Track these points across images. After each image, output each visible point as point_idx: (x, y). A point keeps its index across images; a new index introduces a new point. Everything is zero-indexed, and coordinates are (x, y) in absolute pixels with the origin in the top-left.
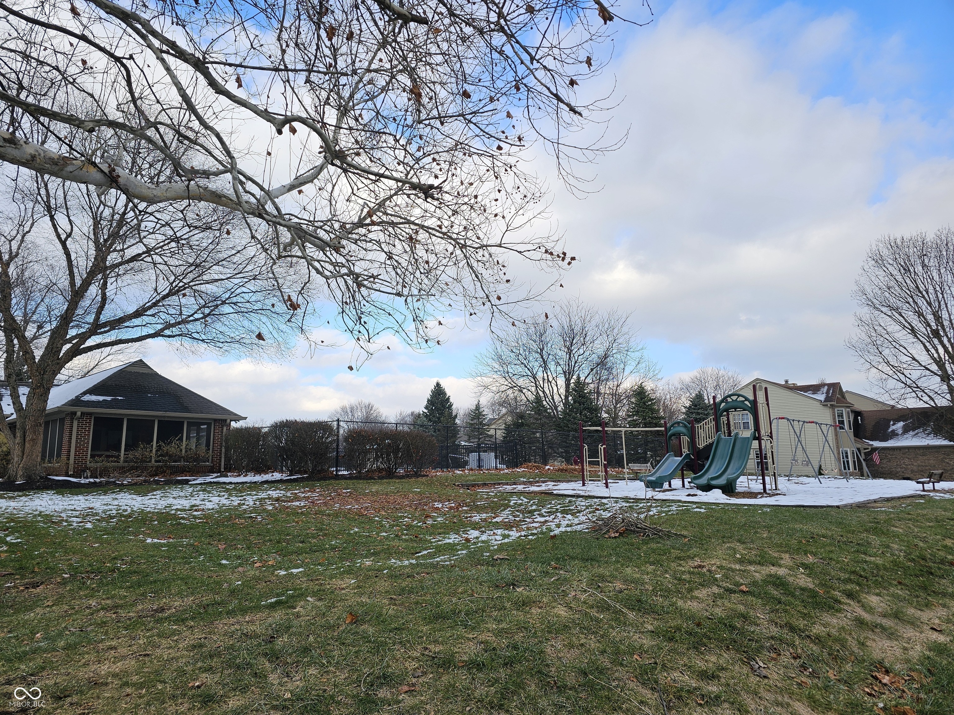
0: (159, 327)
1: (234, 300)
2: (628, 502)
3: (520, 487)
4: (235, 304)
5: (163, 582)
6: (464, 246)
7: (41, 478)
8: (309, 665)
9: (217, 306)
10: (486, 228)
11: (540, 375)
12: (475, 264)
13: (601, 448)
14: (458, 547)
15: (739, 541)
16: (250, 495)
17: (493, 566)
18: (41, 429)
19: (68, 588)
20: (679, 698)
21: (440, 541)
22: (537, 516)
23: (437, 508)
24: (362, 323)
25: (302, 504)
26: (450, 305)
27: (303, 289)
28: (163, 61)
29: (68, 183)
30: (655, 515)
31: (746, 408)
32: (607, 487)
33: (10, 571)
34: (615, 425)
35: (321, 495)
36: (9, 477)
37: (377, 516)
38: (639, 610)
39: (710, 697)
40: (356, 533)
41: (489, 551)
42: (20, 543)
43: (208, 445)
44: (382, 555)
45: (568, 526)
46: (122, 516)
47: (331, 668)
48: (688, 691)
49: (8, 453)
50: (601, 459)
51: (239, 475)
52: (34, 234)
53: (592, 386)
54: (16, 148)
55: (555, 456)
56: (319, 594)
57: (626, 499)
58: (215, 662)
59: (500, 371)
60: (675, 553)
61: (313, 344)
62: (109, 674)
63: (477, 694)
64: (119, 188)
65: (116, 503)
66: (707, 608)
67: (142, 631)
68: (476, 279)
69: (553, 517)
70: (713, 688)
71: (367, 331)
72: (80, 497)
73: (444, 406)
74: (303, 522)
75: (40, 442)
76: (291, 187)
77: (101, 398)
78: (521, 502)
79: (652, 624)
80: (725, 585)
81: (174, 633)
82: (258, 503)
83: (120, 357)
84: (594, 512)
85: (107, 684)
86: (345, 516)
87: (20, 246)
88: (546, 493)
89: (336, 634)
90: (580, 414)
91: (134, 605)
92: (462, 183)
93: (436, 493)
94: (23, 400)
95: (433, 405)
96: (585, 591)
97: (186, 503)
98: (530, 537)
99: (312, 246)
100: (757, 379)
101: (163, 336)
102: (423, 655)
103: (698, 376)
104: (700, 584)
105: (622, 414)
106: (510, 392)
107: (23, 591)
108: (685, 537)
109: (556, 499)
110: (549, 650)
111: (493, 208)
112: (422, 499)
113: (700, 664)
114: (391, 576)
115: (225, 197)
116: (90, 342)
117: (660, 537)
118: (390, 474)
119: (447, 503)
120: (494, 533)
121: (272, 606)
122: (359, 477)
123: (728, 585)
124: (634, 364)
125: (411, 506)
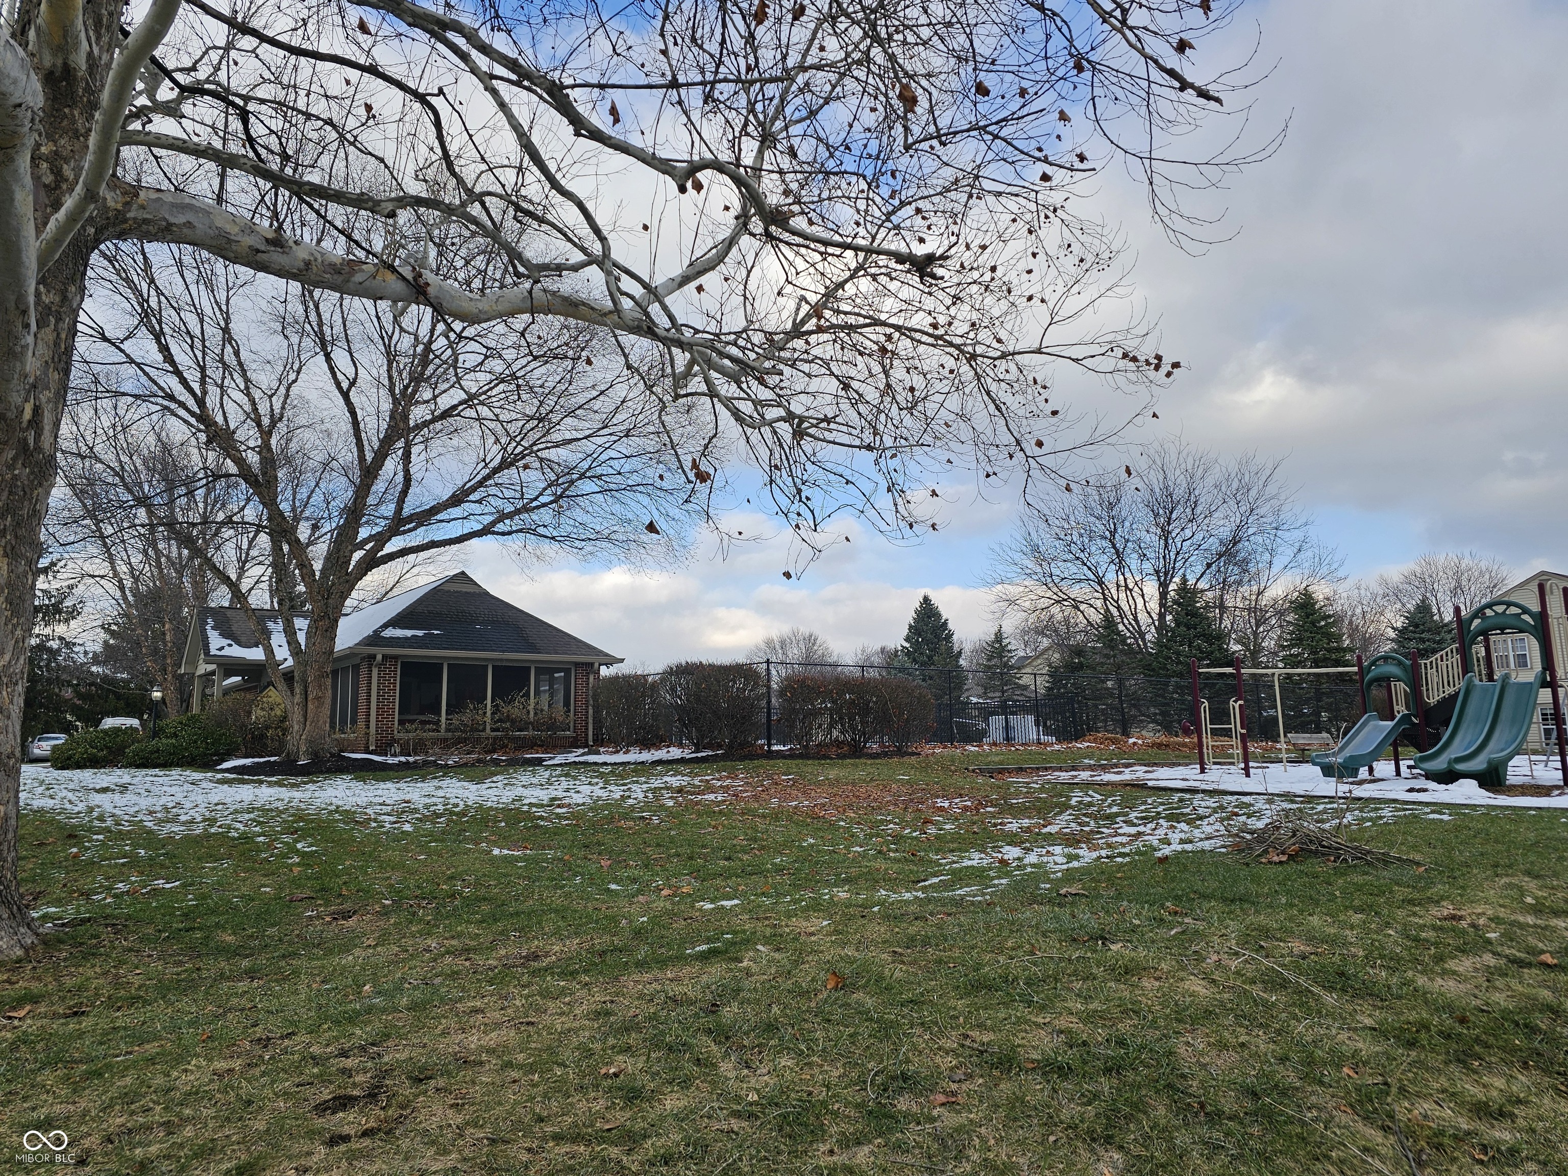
0: (488, 519)
1: (599, 471)
2: (1293, 802)
3: (1085, 775)
4: (599, 477)
5: (529, 914)
6: (973, 357)
7: (332, 755)
8: (779, 1051)
9: (572, 482)
10: (1012, 322)
11: (1111, 577)
12: (993, 387)
13: (1235, 705)
14: (992, 874)
15: (1528, 873)
16: (637, 782)
17: (1060, 905)
18: (329, 682)
19: (392, 921)
20: (1439, 1147)
21: (954, 862)
22: (1122, 824)
23: (942, 809)
24: (804, 499)
25: (719, 799)
26: (949, 461)
27: (706, 446)
28: (494, 92)
29: (347, 299)
30: (1350, 824)
31: (1524, 626)
32: (1248, 775)
33: (309, 893)
34: (1257, 665)
35: (747, 783)
36: (288, 754)
37: (843, 820)
38: (1344, 990)
39: (1498, 1150)
40: (812, 846)
41: (1049, 881)
42: (316, 851)
43: (567, 703)
44: (862, 882)
45: (1182, 841)
46: (452, 813)
47: (815, 1059)
48: (1455, 1137)
49: (284, 718)
50: (1236, 724)
51: (617, 752)
52: (302, 384)
53: (1210, 594)
54: (283, 253)
55: (1142, 721)
56: (776, 941)
57: (1288, 797)
58: (633, 1038)
59: (1036, 573)
60: (1401, 892)
61: (726, 537)
62: (481, 1049)
63: (1065, 1115)
64: (428, 303)
65: (441, 793)
66: (1476, 992)
67: (515, 987)
68: (997, 413)
69: (1153, 825)
70: (1503, 1135)
71: (812, 512)
72: (389, 785)
73: (939, 639)
74: (724, 826)
75: (328, 701)
76: (685, 280)
77: (409, 633)
78: (1089, 799)
79: (1370, 1016)
80: (1508, 952)
81: (563, 992)
82: (651, 796)
83: (430, 568)
84: (1229, 819)
85: (481, 1063)
86: (790, 819)
87: (285, 402)
88: (1133, 785)
89: (813, 1004)
90: (1190, 646)
91: (492, 947)
92: (968, 247)
93: (937, 783)
94: (301, 637)
95: (920, 635)
96: (1236, 954)
97: (544, 795)
98: (1119, 860)
99: (720, 376)
100: (1543, 573)
101: (494, 533)
102: (963, 1046)
103: (1418, 570)
104: (1458, 949)
105: (1269, 643)
106: (1055, 609)
107: (330, 923)
108: (1418, 864)
109: (1154, 795)
110: (1182, 1050)
111: (1023, 287)
112: (913, 793)
113: (1474, 1091)
114: (886, 917)
115: (584, 304)
116: (391, 547)
117: (1369, 864)
118: (856, 751)
119: (957, 800)
120: (1048, 852)
121: (704, 957)
122: (805, 755)
123: (1514, 952)
124: (1290, 552)
125: (896, 804)
